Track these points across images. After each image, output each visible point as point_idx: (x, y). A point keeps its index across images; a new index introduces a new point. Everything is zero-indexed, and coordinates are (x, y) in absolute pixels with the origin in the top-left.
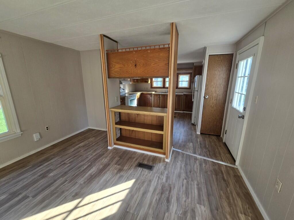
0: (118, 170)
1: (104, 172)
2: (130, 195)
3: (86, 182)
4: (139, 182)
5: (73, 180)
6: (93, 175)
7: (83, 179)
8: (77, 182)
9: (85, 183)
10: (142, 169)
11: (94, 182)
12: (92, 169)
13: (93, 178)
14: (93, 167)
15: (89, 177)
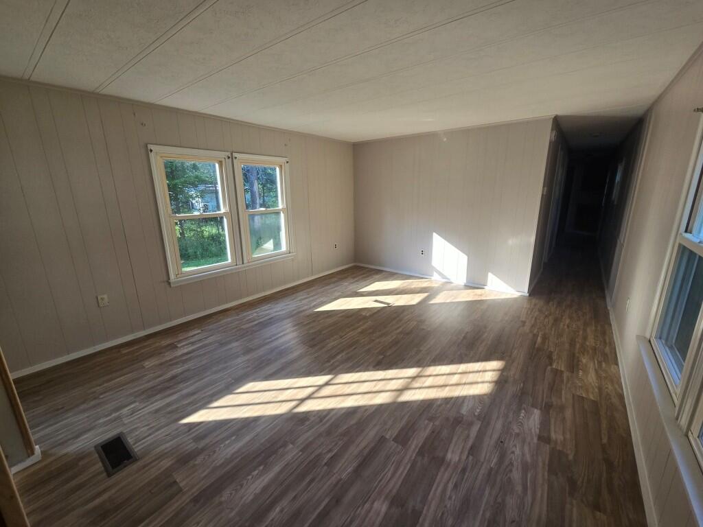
0: (191, 463)
1: (229, 467)
2: (214, 399)
3: (281, 447)
4: (178, 415)
5: (311, 461)
6: (260, 465)
7: (289, 457)
8: (301, 451)
9: (284, 445)
10: (134, 447)
11: (263, 441)
12: (258, 491)
13: (262, 452)
14: (253, 501)
15: (271, 459)
